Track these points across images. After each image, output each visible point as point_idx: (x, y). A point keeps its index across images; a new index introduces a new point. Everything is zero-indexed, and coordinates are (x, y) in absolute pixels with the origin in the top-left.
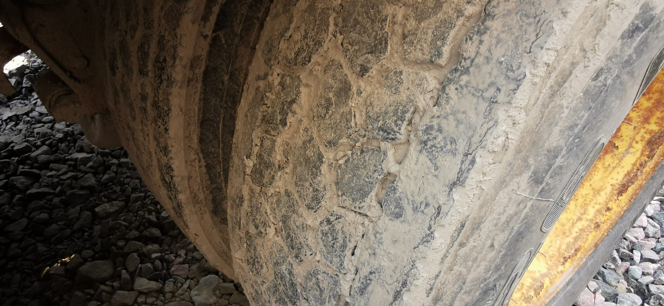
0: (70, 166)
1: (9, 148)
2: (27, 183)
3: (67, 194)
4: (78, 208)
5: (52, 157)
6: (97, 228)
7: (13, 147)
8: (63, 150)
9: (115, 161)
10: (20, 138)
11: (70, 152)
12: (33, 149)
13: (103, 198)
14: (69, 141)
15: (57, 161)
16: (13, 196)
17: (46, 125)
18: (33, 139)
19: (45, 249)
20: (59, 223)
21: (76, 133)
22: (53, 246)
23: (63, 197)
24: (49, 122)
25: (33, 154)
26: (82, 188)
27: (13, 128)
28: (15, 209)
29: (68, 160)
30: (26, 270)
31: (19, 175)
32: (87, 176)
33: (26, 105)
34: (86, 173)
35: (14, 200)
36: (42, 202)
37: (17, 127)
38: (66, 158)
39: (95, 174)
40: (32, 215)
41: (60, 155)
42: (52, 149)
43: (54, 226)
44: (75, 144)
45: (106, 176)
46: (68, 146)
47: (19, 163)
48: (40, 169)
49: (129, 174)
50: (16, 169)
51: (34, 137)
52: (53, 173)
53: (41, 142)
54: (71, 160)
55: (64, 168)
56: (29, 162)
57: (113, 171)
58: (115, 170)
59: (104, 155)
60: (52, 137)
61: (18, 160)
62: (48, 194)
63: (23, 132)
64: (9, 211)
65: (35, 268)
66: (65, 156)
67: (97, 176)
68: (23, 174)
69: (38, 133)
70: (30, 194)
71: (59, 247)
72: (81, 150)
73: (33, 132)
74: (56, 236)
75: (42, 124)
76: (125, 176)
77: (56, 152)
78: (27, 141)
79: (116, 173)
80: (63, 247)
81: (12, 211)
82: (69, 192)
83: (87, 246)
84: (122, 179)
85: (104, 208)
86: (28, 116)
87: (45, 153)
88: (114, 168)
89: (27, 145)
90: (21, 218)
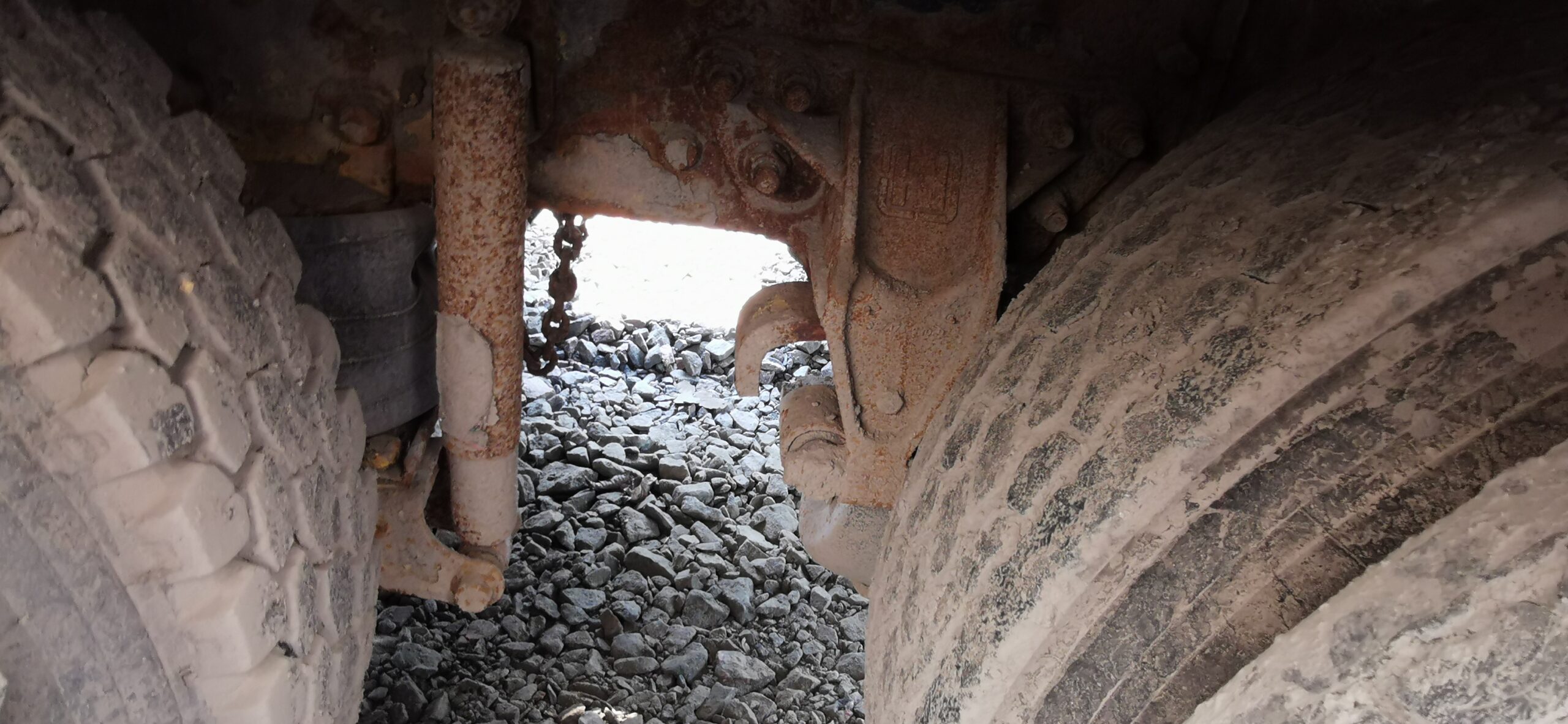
0: (726, 543)
1: (655, 455)
2: (642, 532)
3: (692, 592)
4: (693, 630)
5: (707, 512)
6: (701, 691)
7: (660, 456)
8: (730, 508)
9: (804, 583)
10: (680, 448)
11: (740, 519)
12: (689, 478)
13: (744, 640)
14: (750, 498)
15: (710, 523)
16: (608, 542)
17: (731, 449)
18: (698, 460)
19: (599, 669)
20: (646, 637)
21: (769, 490)
22: (614, 673)
23: (681, 595)
24: (740, 447)
25: (682, 488)
26: (722, 598)
27: (680, 424)
28: (599, 566)
29: (728, 531)
30: (549, 687)
31: (641, 511)
32: (741, 580)
33: (722, 397)
34: (744, 574)
35: (608, 549)
36: (644, 582)
37: (687, 426)
38: (728, 526)
39: (758, 585)
40: (615, 594)
41: (722, 515)
42: (715, 495)
43: (636, 638)
44: (756, 509)
45: (772, 603)
46: (744, 505)
47: (656, 490)
48: (678, 520)
49: (814, 625)
50: (642, 498)
51: (701, 457)
52: (692, 539)
53: (707, 473)
54: (734, 535)
55: (714, 542)
56: (668, 496)
57: (790, 601)
58: (795, 601)
59: (792, 559)
60: (728, 475)
61: (654, 483)
62: (663, 572)
63: (691, 440)
64: (589, 565)
65: (565, 693)
66: (727, 522)
67: (759, 591)
68: (649, 513)
69: (711, 456)
70: (636, 555)
71: (622, 681)
72: (759, 527)
73: (704, 449)
74: (630, 659)
75: (726, 443)
76: (806, 623)
77: (717, 505)
78: (687, 459)
79: (794, 607)
80: (628, 687)
81: (593, 566)
82: (696, 592)
83: (666, 714)
84: (796, 626)
85: (736, 661)
86: (714, 416)
87: (702, 497)
88: (795, 596)
89: (683, 467)
90: (599, 587)
